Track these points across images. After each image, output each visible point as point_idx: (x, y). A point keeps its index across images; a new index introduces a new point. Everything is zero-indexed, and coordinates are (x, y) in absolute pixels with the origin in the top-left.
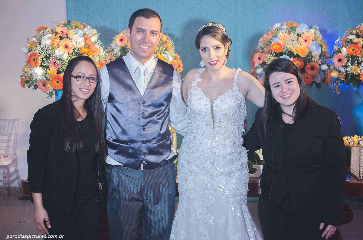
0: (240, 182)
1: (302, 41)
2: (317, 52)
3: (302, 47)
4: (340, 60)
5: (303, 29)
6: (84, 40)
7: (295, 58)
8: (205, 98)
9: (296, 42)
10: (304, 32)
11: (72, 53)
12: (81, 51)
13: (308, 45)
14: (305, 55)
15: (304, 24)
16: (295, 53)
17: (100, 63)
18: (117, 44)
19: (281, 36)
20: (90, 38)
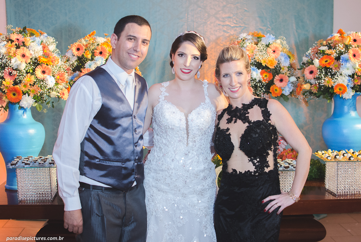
0: (211, 201)
1: (270, 52)
2: (286, 63)
3: (270, 59)
4: (311, 72)
5: (269, 40)
6: (42, 49)
7: (263, 70)
8: (179, 112)
9: (265, 53)
10: (270, 43)
11: (30, 63)
12: (40, 60)
13: (277, 56)
14: (273, 66)
15: (270, 34)
16: (264, 65)
17: (59, 73)
18: (74, 53)
19: (249, 46)
20: (48, 47)
